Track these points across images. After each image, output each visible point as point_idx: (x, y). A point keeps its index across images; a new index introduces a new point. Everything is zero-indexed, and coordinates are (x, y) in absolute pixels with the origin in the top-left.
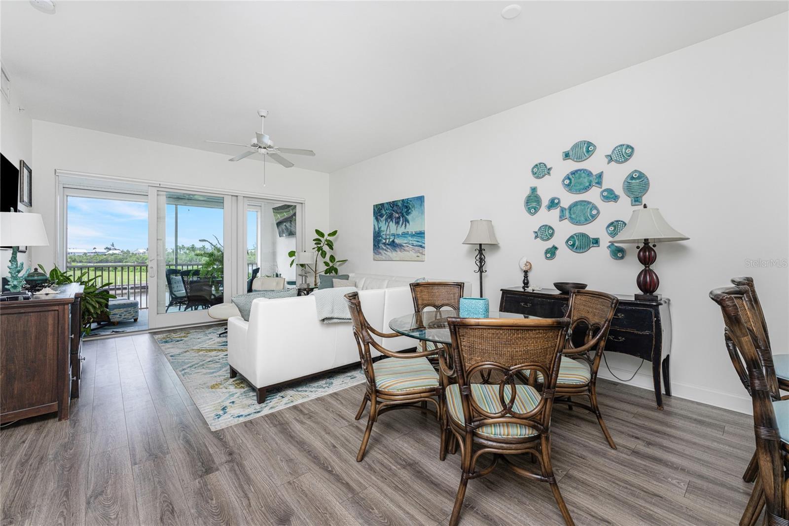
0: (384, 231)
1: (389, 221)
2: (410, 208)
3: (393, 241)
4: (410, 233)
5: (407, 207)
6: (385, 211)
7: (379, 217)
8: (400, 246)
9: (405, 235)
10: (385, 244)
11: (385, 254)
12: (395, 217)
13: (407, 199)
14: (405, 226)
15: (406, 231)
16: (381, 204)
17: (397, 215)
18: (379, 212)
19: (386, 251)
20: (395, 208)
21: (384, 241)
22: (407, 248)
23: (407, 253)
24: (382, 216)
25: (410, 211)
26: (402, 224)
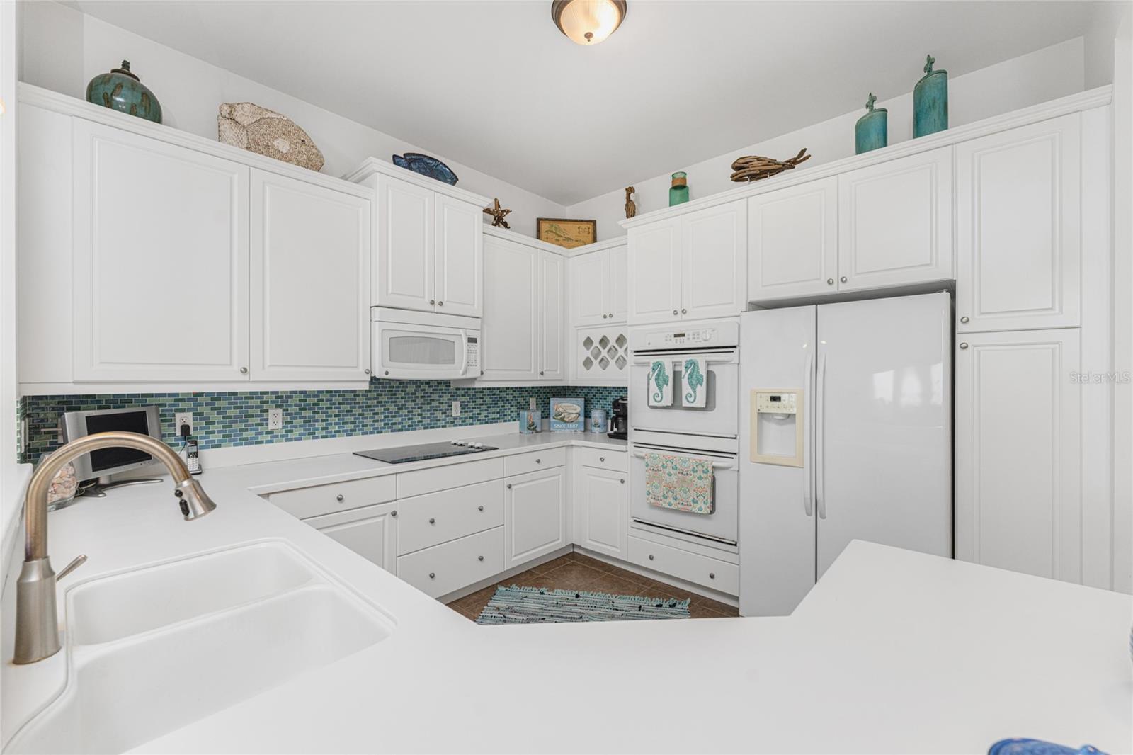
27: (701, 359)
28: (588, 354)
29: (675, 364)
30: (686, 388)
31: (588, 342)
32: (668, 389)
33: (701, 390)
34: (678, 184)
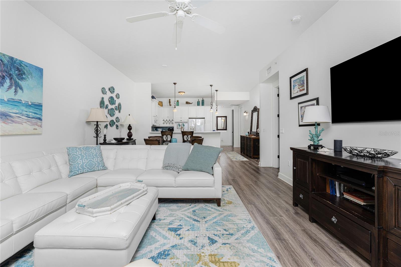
2: (24, 74)
4: (23, 102)
5: (18, 69)
13: (21, 62)
14: (16, 92)
15: (17, 98)
25: (24, 76)
26: (10, 87)
27: (184, 123)
28: (164, 122)
29: (181, 124)
31: (164, 120)
34: (178, 101)
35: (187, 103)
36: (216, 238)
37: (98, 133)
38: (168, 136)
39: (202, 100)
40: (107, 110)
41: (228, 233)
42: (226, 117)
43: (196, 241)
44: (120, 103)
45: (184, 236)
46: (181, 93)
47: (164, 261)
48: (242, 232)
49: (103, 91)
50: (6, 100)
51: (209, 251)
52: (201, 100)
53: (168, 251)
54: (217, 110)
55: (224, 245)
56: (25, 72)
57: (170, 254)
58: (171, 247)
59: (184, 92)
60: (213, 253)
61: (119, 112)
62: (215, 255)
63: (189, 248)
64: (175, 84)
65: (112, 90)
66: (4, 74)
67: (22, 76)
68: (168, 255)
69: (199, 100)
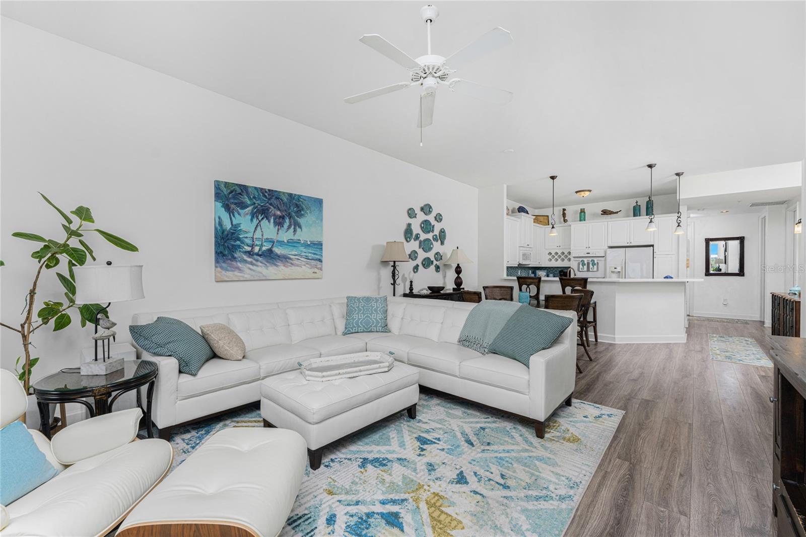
0: (246, 232)
1: (260, 218)
2: (303, 209)
3: (270, 251)
4: (302, 242)
5: (297, 206)
6: (250, 199)
7: (233, 206)
8: (285, 259)
9: (292, 243)
10: (250, 254)
11: (250, 269)
12: (274, 215)
13: (299, 196)
14: (295, 231)
15: (296, 237)
16: (240, 186)
17: (278, 213)
18: (234, 198)
19: (252, 263)
20: (273, 201)
21: (249, 249)
22: (296, 262)
23: (299, 268)
24: (243, 206)
25: (302, 212)
26: (289, 227)
27: (595, 259)
28: (550, 257)
29: (587, 260)
30: (591, 266)
31: (550, 254)
32: (585, 267)
33: (595, 267)
34: (583, 211)
35: (605, 212)
36: (471, 479)
37: (396, 278)
38: (530, 286)
39: (647, 202)
40: (417, 242)
41: (502, 481)
42: (742, 240)
43: (436, 468)
44: (443, 229)
45: (427, 454)
46: (582, 193)
47: (373, 469)
48: (534, 493)
49: (411, 213)
50: (286, 241)
51: (440, 489)
52: (643, 203)
53: (389, 461)
54: (680, 224)
55: (472, 494)
56: (304, 207)
57: (387, 465)
58: (398, 459)
59: (590, 191)
60: (441, 494)
61: (442, 243)
62: (441, 497)
63: (418, 471)
64: (553, 178)
65: (427, 209)
66: (284, 214)
67: (301, 212)
68: (385, 465)
69: (637, 202)
